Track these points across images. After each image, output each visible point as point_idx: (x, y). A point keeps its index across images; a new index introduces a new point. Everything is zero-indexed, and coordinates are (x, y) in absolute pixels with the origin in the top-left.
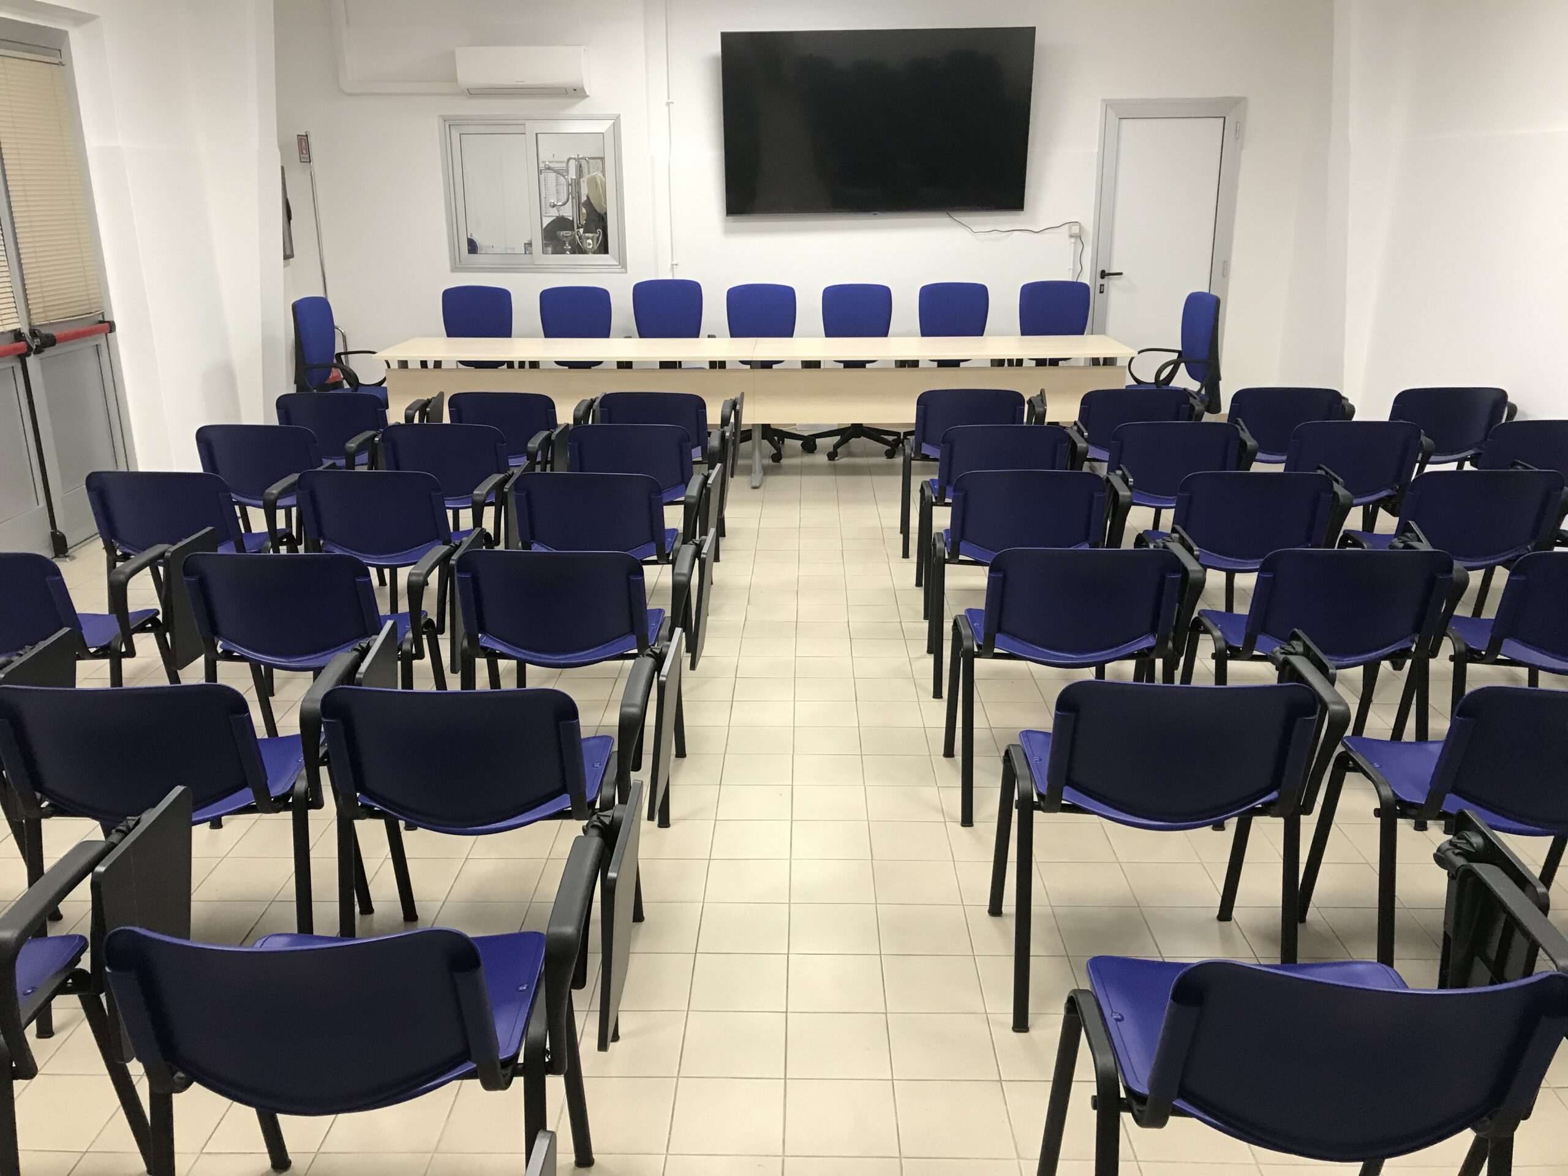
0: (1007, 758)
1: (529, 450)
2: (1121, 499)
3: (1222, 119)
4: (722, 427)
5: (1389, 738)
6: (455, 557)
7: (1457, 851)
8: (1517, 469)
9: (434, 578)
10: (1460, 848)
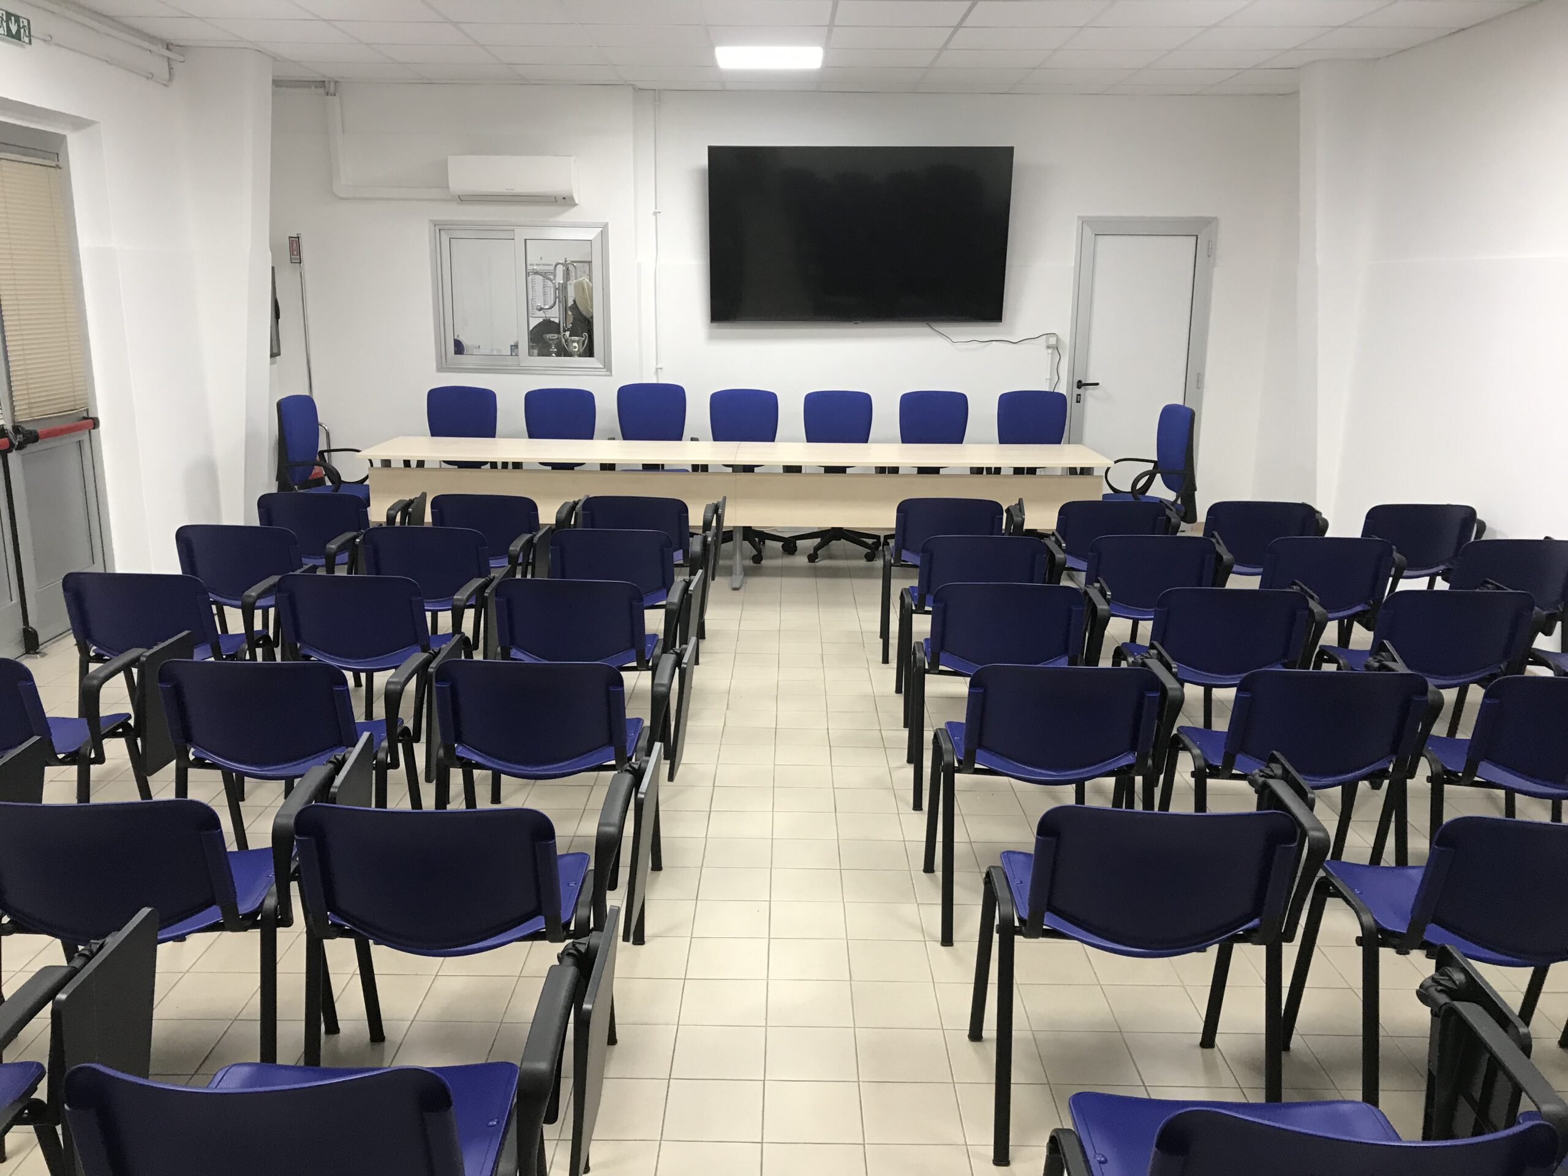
0: (988, 880)
1: (512, 553)
2: (1099, 613)
3: (1195, 237)
4: (704, 532)
5: (1367, 863)
6: (433, 665)
7: (1440, 988)
8: (1488, 588)
9: (412, 685)
10: (1441, 985)
